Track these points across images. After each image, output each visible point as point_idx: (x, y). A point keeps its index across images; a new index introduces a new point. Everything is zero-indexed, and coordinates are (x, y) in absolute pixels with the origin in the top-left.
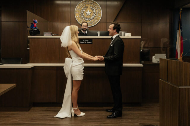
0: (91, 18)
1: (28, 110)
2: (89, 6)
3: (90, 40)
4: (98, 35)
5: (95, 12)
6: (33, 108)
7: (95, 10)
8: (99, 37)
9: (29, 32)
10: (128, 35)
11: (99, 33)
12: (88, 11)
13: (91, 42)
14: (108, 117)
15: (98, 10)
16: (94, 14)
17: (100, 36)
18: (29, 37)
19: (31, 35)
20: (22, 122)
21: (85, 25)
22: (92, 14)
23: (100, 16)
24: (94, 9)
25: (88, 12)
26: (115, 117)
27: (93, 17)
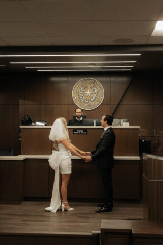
0: (92, 100)
1: (19, 204)
2: (89, 85)
3: (85, 130)
4: (93, 125)
5: (96, 92)
6: (24, 202)
7: (96, 90)
8: (95, 126)
9: (20, 122)
10: (126, 125)
11: (95, 122)
12: (88, 91)
13: (85, 133)
14: (98, 212)
15: (100, 90)
16: (95, 95)
17: (97, 125)
18: (21, 127)
19: (23, 125)
20: (15, 213)
21: (79, 111)
22: (92, 95)
23: (102, 97)
24: (95, 88)
25: (88, 93)
26: (103, 212)
27: (94, 98)
